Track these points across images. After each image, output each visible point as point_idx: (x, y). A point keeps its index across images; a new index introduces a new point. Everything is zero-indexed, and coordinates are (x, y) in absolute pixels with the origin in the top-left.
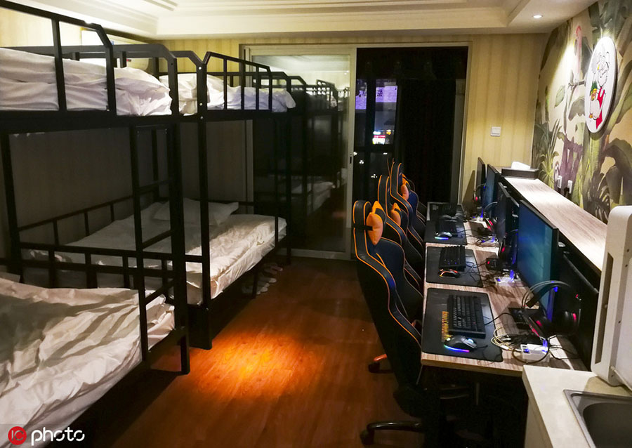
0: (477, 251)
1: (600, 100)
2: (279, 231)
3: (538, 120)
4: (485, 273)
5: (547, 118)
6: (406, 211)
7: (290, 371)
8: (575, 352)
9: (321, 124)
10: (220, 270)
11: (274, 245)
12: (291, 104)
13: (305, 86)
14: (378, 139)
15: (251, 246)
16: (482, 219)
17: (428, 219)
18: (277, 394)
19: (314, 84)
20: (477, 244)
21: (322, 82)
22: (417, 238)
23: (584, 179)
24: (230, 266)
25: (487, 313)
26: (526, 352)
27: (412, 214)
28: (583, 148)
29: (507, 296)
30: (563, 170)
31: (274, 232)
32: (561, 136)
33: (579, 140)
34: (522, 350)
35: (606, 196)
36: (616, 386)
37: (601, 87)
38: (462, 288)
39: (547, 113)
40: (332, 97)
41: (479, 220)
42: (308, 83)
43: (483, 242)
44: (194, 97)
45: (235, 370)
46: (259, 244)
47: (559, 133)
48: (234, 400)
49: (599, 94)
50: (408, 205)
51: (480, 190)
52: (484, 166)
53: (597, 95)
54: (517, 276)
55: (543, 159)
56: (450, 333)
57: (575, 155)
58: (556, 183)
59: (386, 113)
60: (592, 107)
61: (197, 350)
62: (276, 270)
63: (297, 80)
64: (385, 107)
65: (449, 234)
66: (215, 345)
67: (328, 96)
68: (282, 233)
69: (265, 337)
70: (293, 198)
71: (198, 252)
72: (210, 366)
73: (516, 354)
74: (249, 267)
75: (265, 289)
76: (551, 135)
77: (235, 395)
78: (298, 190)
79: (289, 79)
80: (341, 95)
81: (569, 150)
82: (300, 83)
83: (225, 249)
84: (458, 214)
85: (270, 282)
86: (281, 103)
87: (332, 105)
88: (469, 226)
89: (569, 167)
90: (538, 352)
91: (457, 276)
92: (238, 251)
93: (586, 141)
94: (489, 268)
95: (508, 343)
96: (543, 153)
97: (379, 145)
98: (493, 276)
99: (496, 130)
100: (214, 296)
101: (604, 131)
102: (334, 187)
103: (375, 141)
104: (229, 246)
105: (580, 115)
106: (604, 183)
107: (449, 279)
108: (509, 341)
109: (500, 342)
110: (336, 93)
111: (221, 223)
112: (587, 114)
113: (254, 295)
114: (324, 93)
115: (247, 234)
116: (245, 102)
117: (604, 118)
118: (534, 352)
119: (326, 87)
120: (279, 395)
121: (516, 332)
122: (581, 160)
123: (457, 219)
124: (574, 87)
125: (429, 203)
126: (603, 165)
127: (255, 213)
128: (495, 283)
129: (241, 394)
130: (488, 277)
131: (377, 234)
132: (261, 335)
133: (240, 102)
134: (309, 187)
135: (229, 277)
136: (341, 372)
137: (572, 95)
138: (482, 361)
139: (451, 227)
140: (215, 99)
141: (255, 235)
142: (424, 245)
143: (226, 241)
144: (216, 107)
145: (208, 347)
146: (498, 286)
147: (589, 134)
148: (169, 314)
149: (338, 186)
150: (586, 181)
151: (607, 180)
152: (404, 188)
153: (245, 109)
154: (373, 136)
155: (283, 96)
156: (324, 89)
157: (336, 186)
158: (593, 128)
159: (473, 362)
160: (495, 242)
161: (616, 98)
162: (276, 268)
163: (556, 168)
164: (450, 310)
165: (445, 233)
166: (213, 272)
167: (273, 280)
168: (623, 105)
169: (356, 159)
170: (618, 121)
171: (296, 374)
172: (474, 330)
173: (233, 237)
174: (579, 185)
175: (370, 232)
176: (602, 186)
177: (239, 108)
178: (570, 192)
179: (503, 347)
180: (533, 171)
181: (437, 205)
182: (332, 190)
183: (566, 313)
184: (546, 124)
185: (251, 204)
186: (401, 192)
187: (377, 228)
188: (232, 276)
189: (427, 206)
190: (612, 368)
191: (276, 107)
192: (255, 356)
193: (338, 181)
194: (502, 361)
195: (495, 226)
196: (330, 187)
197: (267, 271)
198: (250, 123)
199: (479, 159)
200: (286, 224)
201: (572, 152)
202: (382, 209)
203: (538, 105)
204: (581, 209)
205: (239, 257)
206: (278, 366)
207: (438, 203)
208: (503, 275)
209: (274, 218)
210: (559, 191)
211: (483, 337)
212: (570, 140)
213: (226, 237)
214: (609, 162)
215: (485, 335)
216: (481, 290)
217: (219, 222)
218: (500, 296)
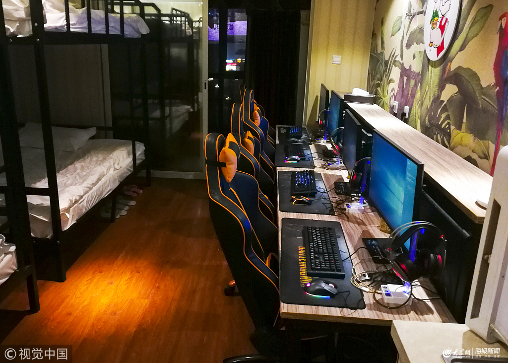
0: (324, 174)
1: (442, 28)
2: (137, 155)
3: (374, 49)
4: (335, 198)
5: (383, 48)
6: (258, 137)
7: (147, 300)
8: (434, 290)
9: (177, 52)
10: (71, 201)
11: (132, 170)
12: (145, 30)
13: (159, 14)
14: (231, 67)
15: (107, 172)
16: (325, 141)
17: (277, 142)
18: (132, 329)
19: (169, 13)
20: (324, 167)
21: (177, 10)
22: (269, 163)
23: (422, 104)
24: (84, 195)
25: (342, 246)
26: (388, 295)
27: (263, 140)
28: (421, 77)
29: (359, 224)
30: (399, 97)
31: (132, 156)
32: (397, 64)
33: (417, 67)
34: (384, 292)
35: (446, 122)
36: (493, 343)
37: (443, 16)
38: (315, 217)
39: (383, 43)
40: (187, 26)
41: (323, 142)
42: (163, 12)
43: (329, 165)
44: (27, 16)
45: (89, 304)
46: (115, 169)
47: (395, 61)
48: (85, 340)
49: (441, 22)
50: (260, 131)
51: (324, 114)
52: (328, 92)
53: (438, 24)
54: (365, 201)
55: (378, 85)
56: (308, 275)
57: (412, 82)
58: (392, 108)
59: (237, 44)
60: (432, 36)
61: (49, 283)
62: (135, 192)
63: (151, 8)
64: (236, 39)
65: (297, 157)
66: (70, 276)
67: (184, 25)
68: (140, 157)
69: (123, 263)
70: (150, 122)
71: (44, 184)
72: (63, 302)
73: (378, 297)
74: (105, 194)
75: (124, 213)
76: (386, 63)
77: (87, 334)
78: (157, 114)
79: (142, 6)
80: (196, 25)
81: (405, 78)
82: (155, 12)
83: (80, 177)
84: (304, 136)
85: (129, 204)
86: (133, 28)
87: (188, 34)
88: (314, 148)
89: (406, 93)
90: (400, 294)
91: (309, 203)
92: (92, 179)
93: (424, 69)
94: (338, 194)
95: (367, 283)
96: (378, 80)
97: (231, 72)
98: (342, 202)
99: (337, 58)
100: (66, 228)
101: (445, 60)
102: (192, 110)
103: (228, 68)
104: (85, 173)
105: (418, 43)
106: (445, 109)
107: (302, 207)
108: (368, 280)
109: (359, 282)
110: (191, 22)
111: (78, 149)
112: (427, 42)
113: (113, 219)
114: (179, 23)
115: (105, 159)
116: (93, 26)
117: (446, 46)
118: (396, 294)
119: (181, 16)
120: (135, 329)
121: (373, 267)
122: (418, 87)
123: (303, 142)
124: (411, 16)
125: (277, 126)
126: (443, 92)
127: (114, 138)
128: (345, 209)
129: (94, 332)
130: (339, 203)
131: (232, 170)
132: (119, 262)
133: (86, 25)
134: (167, 110)
135: (82, 206)
136: (198, 297)
137: (410, 24)
138: (345, 310)
139: (299, 150)
140: (54, 19)
141: (112, 161)
142: (275, 170)
143: (82, 168)
144: (56, 28)
145: (61, 279)
146: (348, 213)
147: (428, 62)
148: (9, 256)
149: (196, 110)
150: (424, 107)
151: (448, 107)
152: (255, 114)
153: (93, 32)
154: (226, 64)
155: (136, 21)
156: (179, 18)
157: (194, 109)
158: (433, 56)
159: (336, 312)
160: (340, 165)
161: (460, 27)
162: (136, 189)
163: (392, 94)
164: (306, 244)
165: (294, 157)
166: (63, 204)
167: (133, 203)
168: (468, 32)
169: (211, 85)
170: (462, 49)
171: (152, 304)
172: (333, 270)
173: (89, 163)
174: (417, 111)
175: (223, 169)
176: (441, 113)
177: (86, 31)
178: (407, 117)
179: (363, 288)
180: (372, 96)
181: (284, 128)
182: (190, 114)
183: (432, 255)
184: (382, 53)
185: (109, 129)
186: (253, 118)
187: (230, 164)
188: (86, 205)
189: (275, 129)
190: (492, 326)
191: (128, 32)
192: (111, 286)
193: (196, 105)
194: (364, 308)
195: (341, 150)
196: (188, 110)
197: (126, 193)
198: (105, 47)
199: (322, 84)
200: (144, 148)
201: (408, 80)
202: (236, 142)
203: (374, 35)
204: (418, 132)
205: (94, 185)
206: (135, 295)
207: (285, 126)
208: (352, 201)
209: (130, 142)
210: (395, 115)
211: (342, 277)
212: (407, 68)
213: (83, 164)
214: (450, 90)
215: (344, 275)
216: (333, 219)
217: (76, 148)
218: (351, 224)
